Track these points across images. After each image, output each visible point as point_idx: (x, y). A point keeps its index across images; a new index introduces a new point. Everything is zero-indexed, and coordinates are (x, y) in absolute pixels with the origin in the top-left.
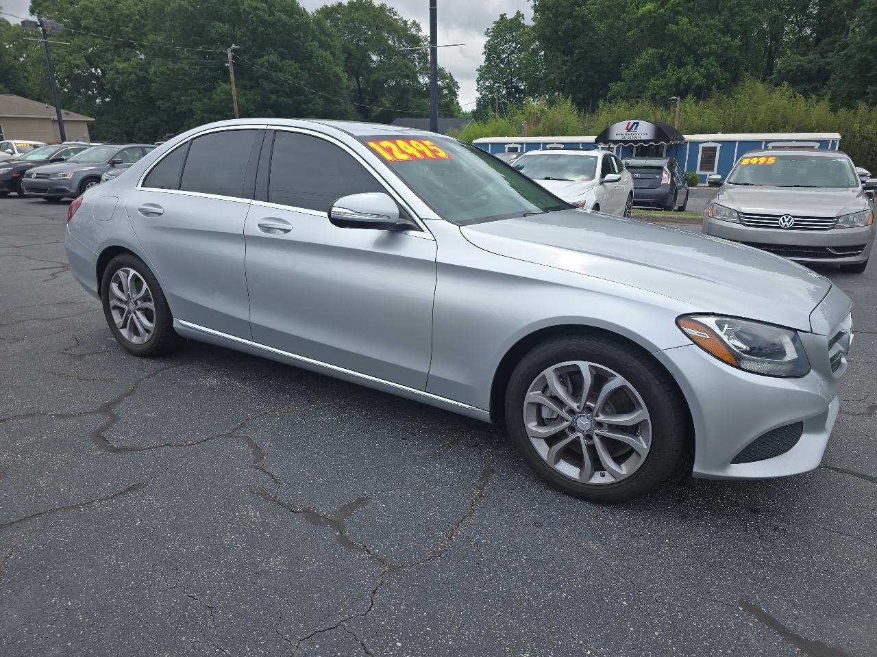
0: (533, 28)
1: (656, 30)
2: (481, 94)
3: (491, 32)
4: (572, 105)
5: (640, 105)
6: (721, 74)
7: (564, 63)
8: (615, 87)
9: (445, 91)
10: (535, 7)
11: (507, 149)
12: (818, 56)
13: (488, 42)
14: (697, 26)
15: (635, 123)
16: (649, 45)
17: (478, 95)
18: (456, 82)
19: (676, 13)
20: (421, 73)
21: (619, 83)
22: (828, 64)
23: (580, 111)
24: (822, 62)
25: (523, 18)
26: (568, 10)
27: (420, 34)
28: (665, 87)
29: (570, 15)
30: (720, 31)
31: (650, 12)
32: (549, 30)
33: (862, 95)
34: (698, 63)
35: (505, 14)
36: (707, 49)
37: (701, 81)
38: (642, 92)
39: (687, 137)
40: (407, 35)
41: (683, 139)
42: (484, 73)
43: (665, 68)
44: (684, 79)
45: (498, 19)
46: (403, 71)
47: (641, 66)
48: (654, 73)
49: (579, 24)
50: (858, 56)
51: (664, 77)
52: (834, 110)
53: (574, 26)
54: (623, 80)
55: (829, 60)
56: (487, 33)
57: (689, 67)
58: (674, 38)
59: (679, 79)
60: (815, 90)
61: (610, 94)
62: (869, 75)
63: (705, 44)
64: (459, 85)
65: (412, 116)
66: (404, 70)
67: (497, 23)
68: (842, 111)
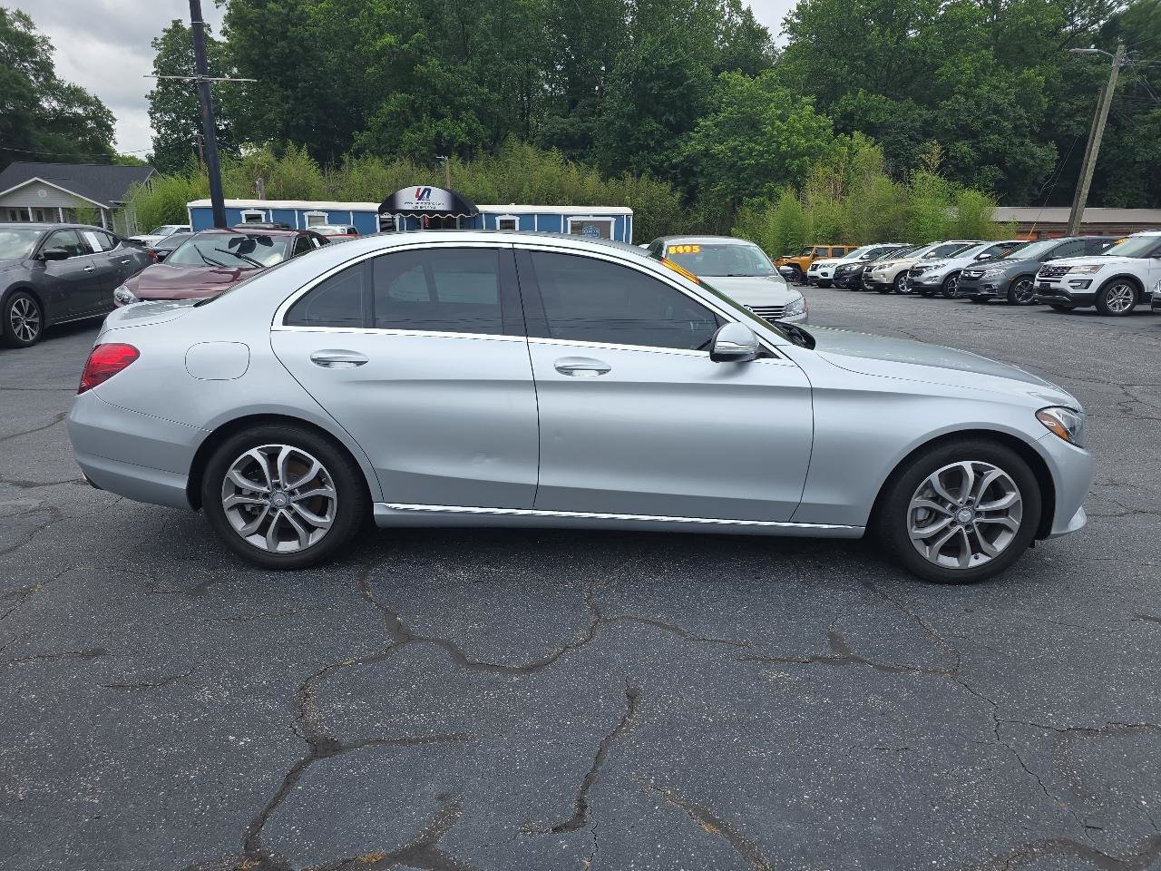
0: (230, 47)
1: (402, 71)
2: (159, 132)
3: (161, 43)
4: (310, 158)
5: (398, 162)
6: (484, 132)
7: (285, 99)
8: (361, 138)
9: (90, 124)
10: (227, 19)
11: (244, 218)
12: (578, 119)
13: (159, 57)
14: (449, 70)
15: (425, 190)
16: (395, 88)
17: (155, 133)
18: (109, 112)
19: (422, 51)
20: (43, 94)
21: (366, 133)
22: (590, 129)
23: (322, 166)
24: (583, 126)
25: (210, 30)
26: (280, 29)
27: (33, 33)
28: (425, 142)
29: (284, 36)
30: (474, 79)
31: (391, 46)
32: (256, 51)
33: (625, 165)
34: (456, 117)
35: (180, 21)
36: (464, 100)
37: (464, 139)
38: (396, 147)
39: (481, 208)
40: (8, 31)
41: (477, 211)
42: (160, 102)
43: (419, 119)
44: (445, 134)
45: (170, 26)
46: (14, 89)
47: (391, 114)
48: (408, 124)
49: (298, 49)
50: (617, 123)
51: (420, 130)
52: (604, 179)
53: (292, 52)
54: (369, 129)
55: (590, 125)
56: (155, 45)
57: (448, 121)
58: (425, 82)
59: (439, 134)
60: (582, 156)
61: (355, 146)
62: (628, 144)
63: (461, 95)
64: (114, 115)
65: (38, 159)
66: (15, 85)
67: (169, 31)
68: (612, 181)
